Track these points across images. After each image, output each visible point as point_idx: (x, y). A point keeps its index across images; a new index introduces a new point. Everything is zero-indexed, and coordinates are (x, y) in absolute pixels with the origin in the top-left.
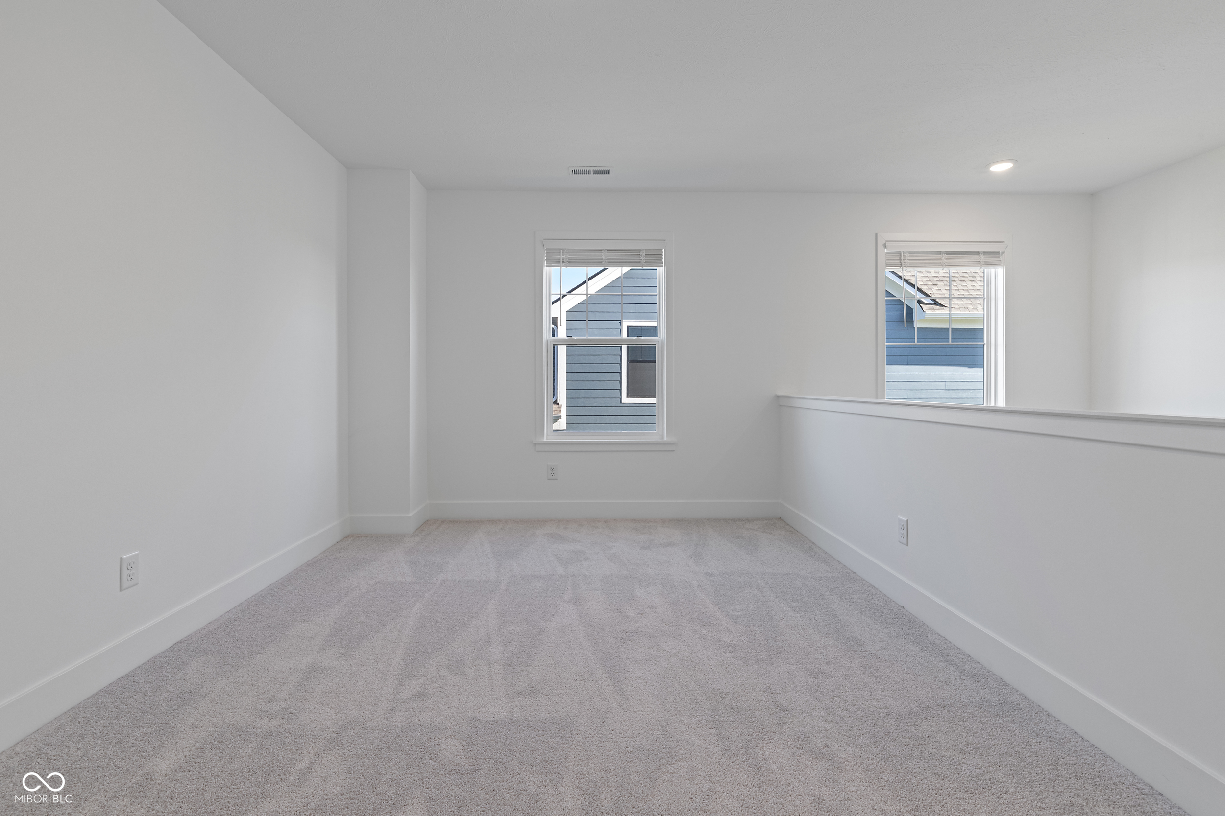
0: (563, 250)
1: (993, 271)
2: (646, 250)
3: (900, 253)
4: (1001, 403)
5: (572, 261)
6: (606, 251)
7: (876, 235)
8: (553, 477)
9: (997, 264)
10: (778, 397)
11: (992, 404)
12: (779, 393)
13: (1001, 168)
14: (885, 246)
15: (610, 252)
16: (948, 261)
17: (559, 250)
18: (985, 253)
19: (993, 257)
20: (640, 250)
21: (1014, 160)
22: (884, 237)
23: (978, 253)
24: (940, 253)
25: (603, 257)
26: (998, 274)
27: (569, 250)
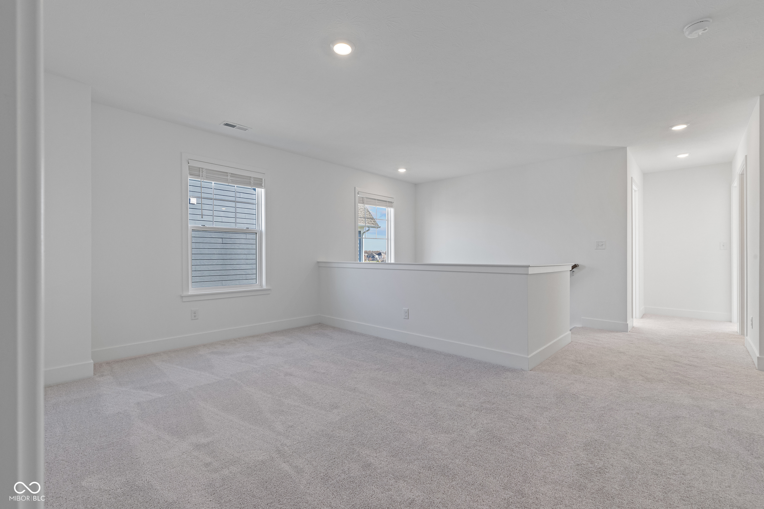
0: (202, 168)
1: (389, 209)
2: (254, 178)
3: (363, 197)
4: (393, 261)
5: (208, 177)
6: (230, 174)
7: (355, 188)
8: (195, 318)
9: (391, 207)
10: (318, 262)
11: (389, 262)
12: (319, 261)
13: (402, 170)
14: (358, 193)
15: (233, 175)
16: (378, 203)
17: (200, 168)
18: (388, 202)
19: (390, 204)
20: (251, 177)
21: (406, 169)
22: (358, 189)
23: (386, 201)
24: (375, 199)
25: (229, 177)
26: (391, 211)
27: (206, 169)
